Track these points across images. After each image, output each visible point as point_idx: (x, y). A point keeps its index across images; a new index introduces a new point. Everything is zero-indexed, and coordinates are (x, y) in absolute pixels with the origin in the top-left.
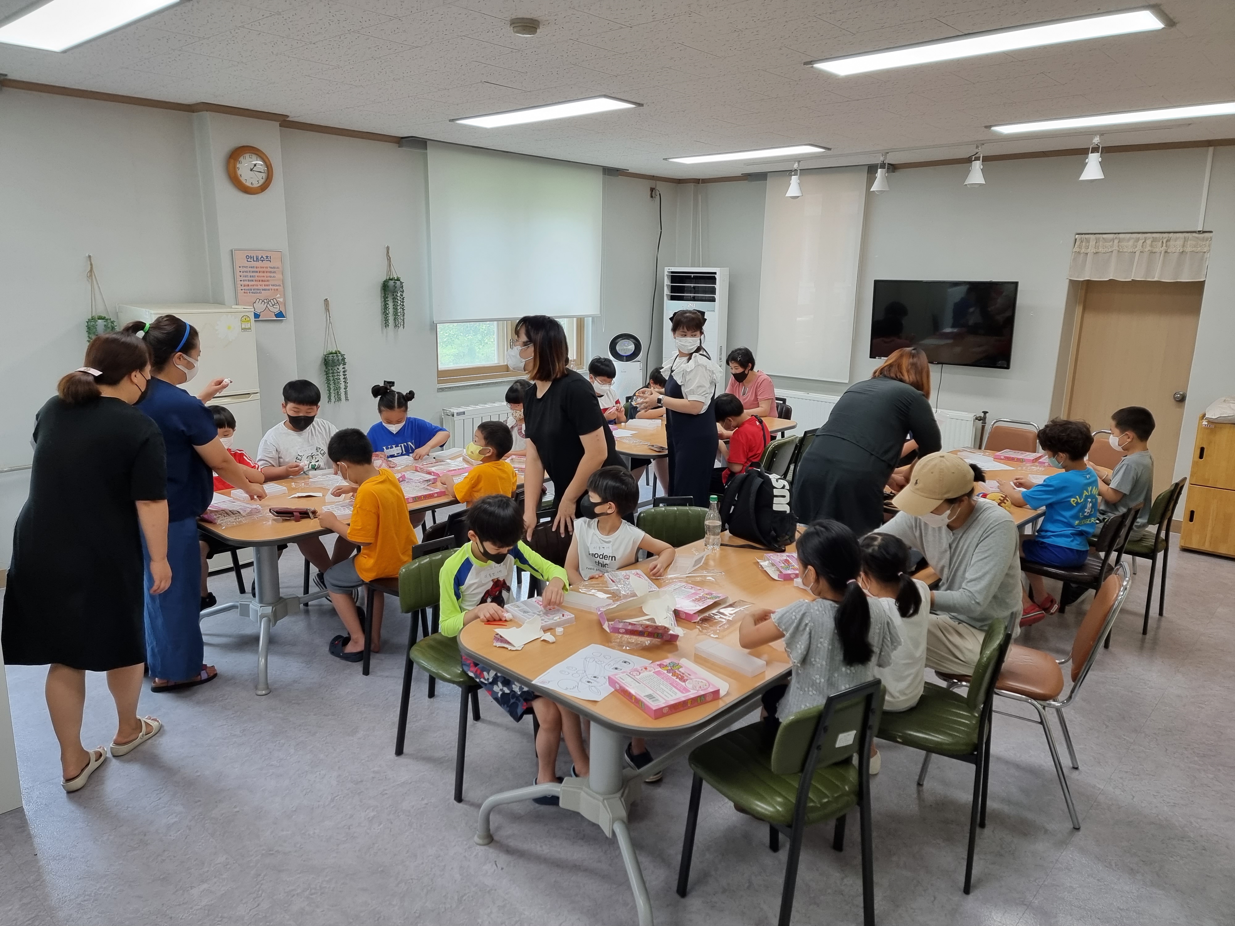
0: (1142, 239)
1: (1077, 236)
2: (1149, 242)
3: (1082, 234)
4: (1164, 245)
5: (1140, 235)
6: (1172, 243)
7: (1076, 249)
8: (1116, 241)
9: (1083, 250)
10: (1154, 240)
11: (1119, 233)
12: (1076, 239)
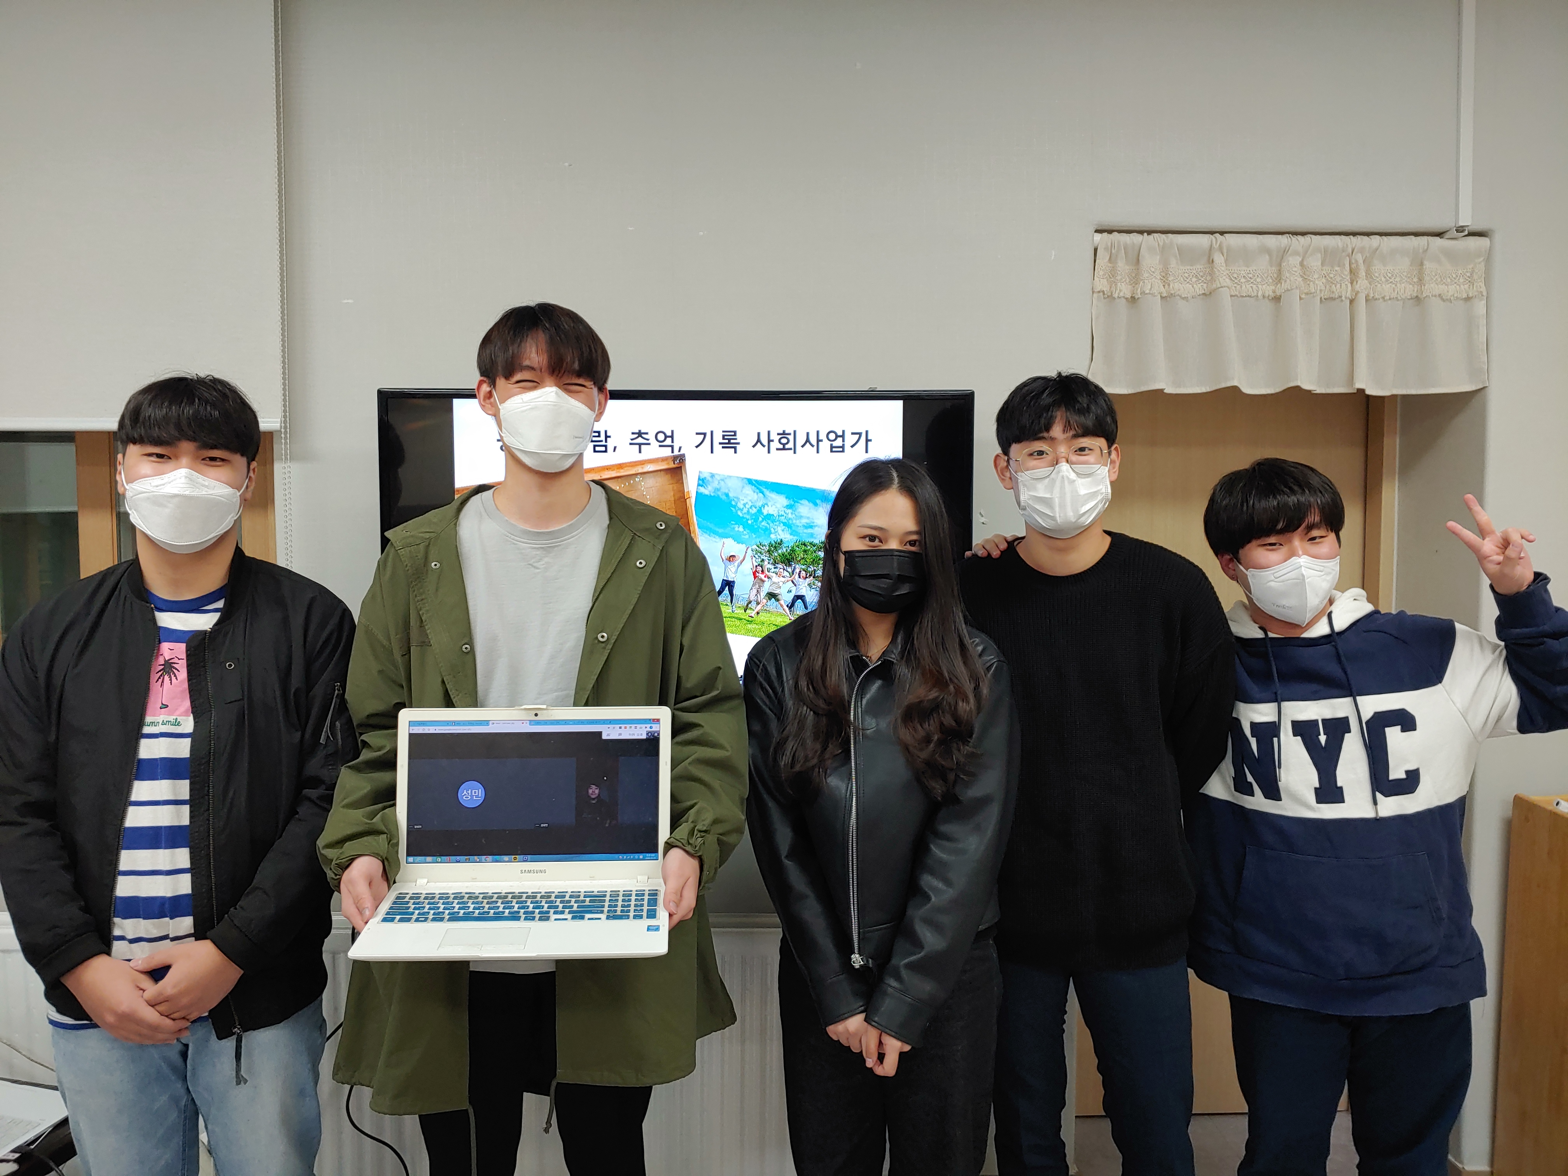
0: (1296, 253)
1: (1098, 237)
2: (1314, 262)
3: (1110, 232)
4: (1362, 273)
5: (1284, 240)
6: (1378, 267)
7: (1102, 284)
8: (1219, 259)
9: (1124, 289)
10: (1329, 256)
11: (1222, 233)
12: (1096, 250)
